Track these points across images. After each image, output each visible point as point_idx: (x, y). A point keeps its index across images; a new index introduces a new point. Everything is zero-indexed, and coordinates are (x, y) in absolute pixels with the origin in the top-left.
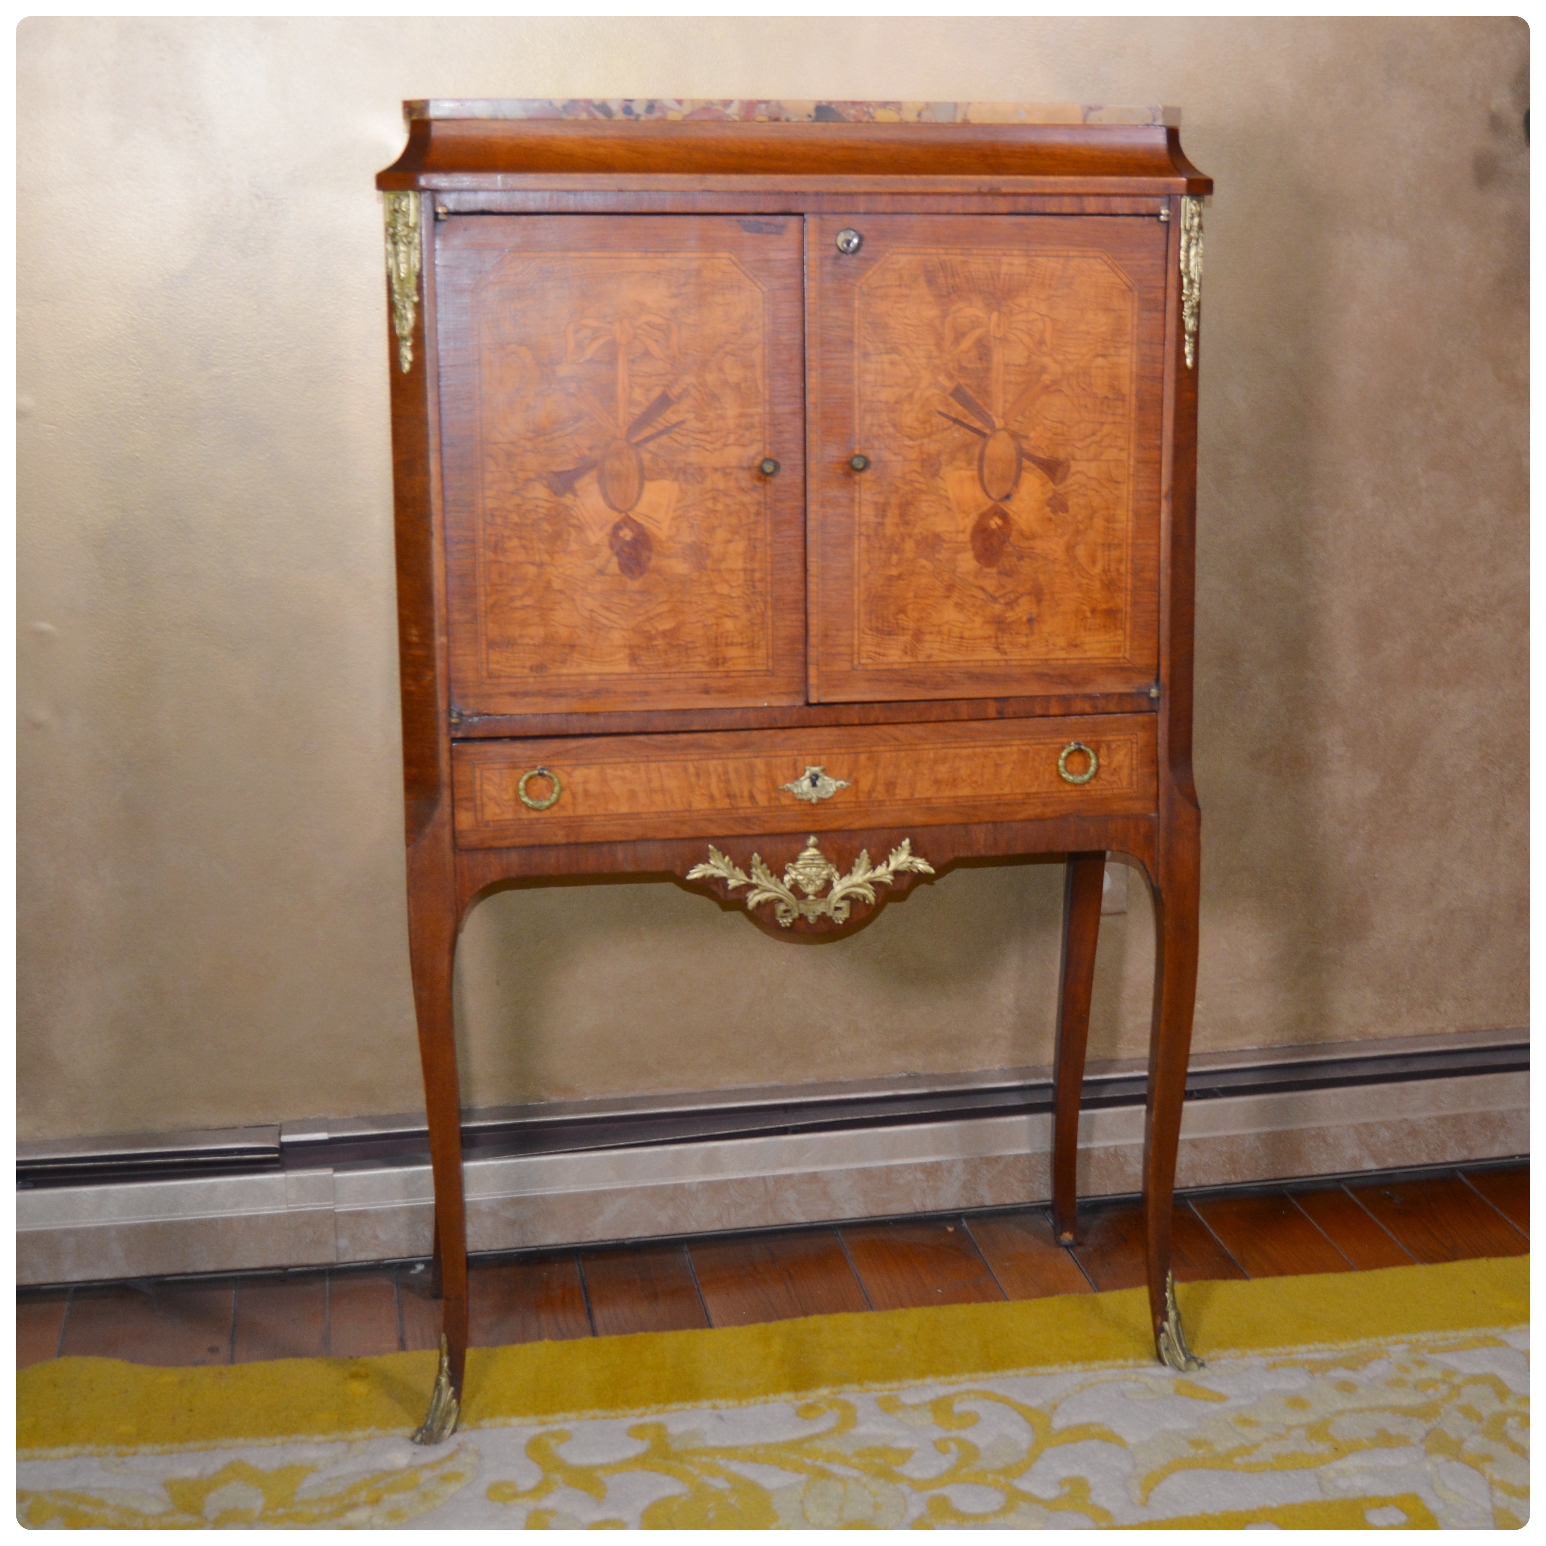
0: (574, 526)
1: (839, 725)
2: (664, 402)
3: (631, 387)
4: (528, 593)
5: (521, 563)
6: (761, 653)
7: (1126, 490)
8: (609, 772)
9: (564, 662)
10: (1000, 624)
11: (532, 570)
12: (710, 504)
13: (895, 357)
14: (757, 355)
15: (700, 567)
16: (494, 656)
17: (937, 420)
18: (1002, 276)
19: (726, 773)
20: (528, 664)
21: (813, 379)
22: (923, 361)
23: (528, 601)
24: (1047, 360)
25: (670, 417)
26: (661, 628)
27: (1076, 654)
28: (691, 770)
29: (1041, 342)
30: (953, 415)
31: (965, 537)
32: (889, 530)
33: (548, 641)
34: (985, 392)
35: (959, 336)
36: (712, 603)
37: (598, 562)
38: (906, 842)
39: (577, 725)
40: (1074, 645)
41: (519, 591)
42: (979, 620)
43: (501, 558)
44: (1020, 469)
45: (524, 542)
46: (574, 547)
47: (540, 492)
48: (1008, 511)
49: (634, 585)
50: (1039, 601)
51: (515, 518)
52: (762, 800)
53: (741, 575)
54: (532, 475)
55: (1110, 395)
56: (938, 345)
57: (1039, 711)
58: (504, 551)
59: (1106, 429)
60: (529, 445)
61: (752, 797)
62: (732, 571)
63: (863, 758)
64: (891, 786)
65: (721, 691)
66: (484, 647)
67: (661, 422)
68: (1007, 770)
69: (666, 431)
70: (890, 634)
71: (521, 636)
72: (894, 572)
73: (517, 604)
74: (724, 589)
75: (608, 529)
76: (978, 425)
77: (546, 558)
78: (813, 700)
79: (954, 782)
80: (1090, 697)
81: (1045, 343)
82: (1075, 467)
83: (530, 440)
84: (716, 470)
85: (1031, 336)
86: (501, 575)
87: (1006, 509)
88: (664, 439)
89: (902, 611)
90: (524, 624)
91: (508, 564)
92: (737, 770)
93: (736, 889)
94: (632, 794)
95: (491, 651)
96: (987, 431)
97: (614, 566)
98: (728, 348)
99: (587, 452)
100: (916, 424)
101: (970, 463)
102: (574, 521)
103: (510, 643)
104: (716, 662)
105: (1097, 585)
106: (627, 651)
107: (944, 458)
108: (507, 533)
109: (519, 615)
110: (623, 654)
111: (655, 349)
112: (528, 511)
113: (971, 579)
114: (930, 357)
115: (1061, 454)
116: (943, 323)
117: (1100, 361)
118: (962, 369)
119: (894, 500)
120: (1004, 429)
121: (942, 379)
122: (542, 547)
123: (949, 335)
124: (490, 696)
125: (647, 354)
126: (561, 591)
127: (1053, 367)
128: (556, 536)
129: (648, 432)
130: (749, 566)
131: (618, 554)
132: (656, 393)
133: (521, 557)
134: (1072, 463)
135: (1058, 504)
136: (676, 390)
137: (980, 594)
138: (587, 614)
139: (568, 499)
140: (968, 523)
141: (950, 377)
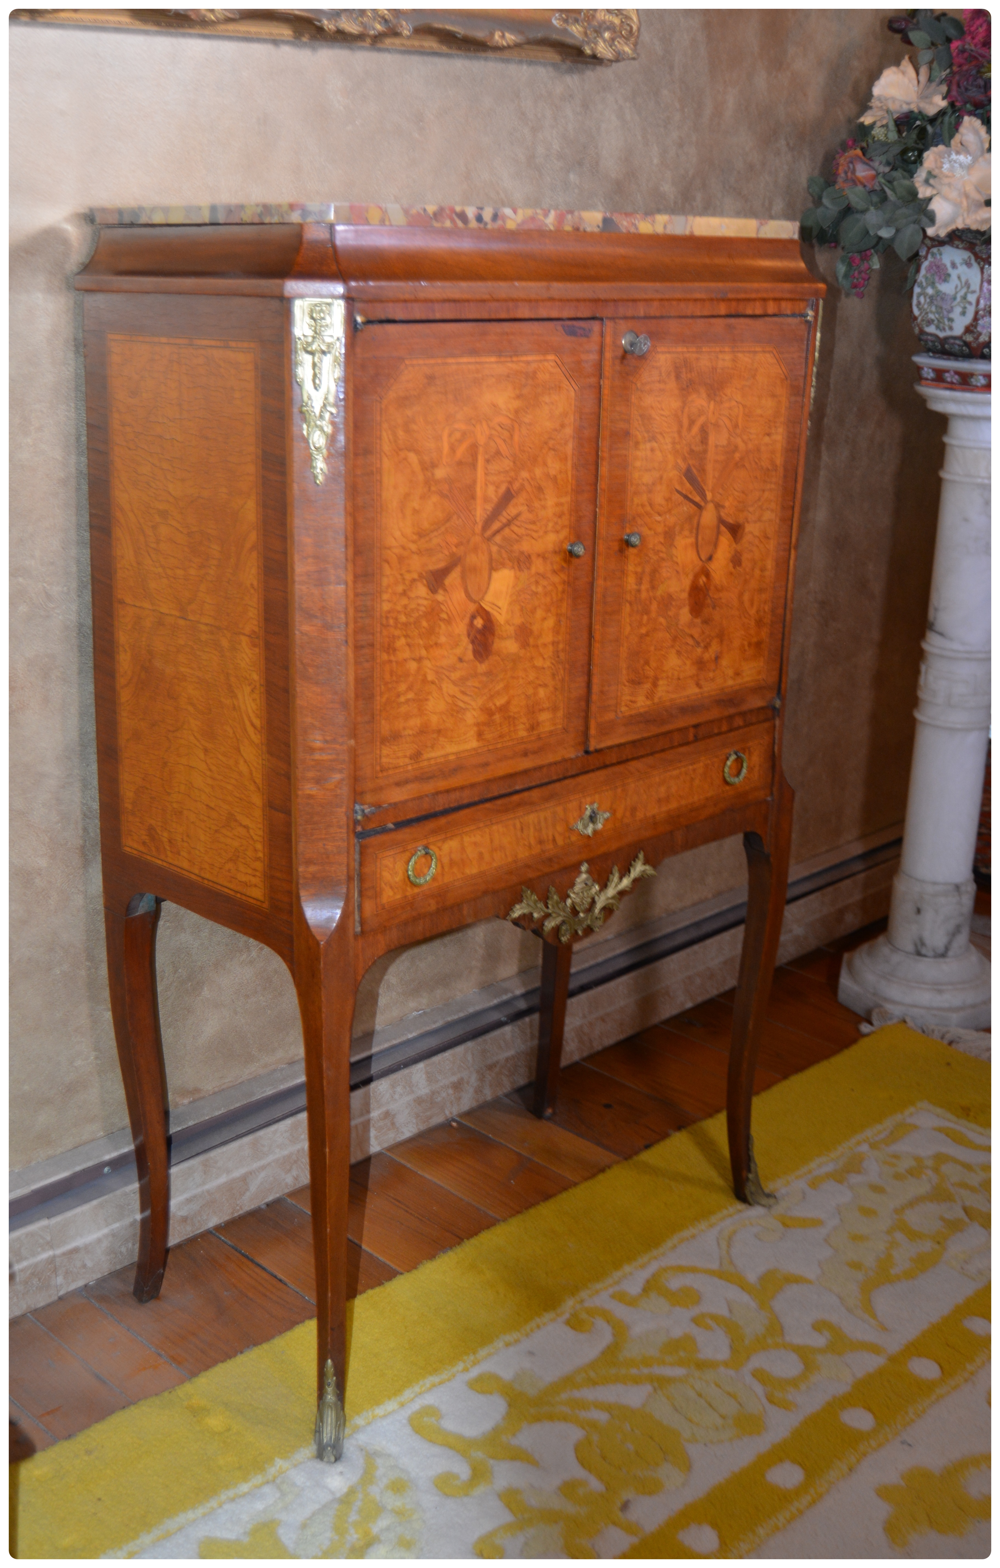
0: (443, 620)
1: (605, 766)
2: (508, 497)
3: (486, 485)
4: (410, 688)
5: (405, 660)
6: (560, 714)
7: (772, 545)
8: (467, 839)
9: (432, 747)
10: (700, 664)
11: (413, 666)
12: (533, 588)
13: (655, 445)
14: (569, 448)
15: (525, 645)
16: (385, 751)
17: (677, 497)
18: (718, 370)
19: (539, 822)
20: (408, 754)
21: (604, 469)
22: (669, 446)
23: (410, 695)
24: (739, 441)
25: (512, 510)
26: (498, 704)
27: (739, 681)
28: (518, 825)
29: (736, 426)
30: (684, 492)
31: (685, 595)
32: (644, 595)
33: (423, 731)
34: (702, 470)
35: (692, 422)
36: (532, 676)
37: (458, 651)
38: (641, 856)
39: (442, 803)
40: (737, 674)
41: (402, 687)
42: (688, 662)
43: (393, 658)
44: (719, 533)
45: (409, 640)
46: (443, 639)
47: (421, 590)
48: (710, 569)
49: (482, 668)
50: (721, 641)
51: (403, 619)
52: (560, 842)
53: (551, 648)
54: (415, 576)
55: (770, 467)
56: (679, 432)
57: (716, 731)
58: (395, 650)
59: (767, 494)
60: (413, 547)
61: (554, 840)
62: (545, 645)
63: (619, 790)
64: (634, 810)
65: (535, 753)
66: (378, 743)
67: (503, 518)
68: (697, 782)
69: (509, 523)
70: (639, 683)
71: (404, 729)
72: (643, 631)
73: (402, 699)
74: (539, 663)
75: (467, 620)
76: (697, 499)
77: (424, 653)
78: (591, 749)
79: (667, 799)
80: (743, 714)
81: (738, 426)
82: (748, 528)
83: (414, 542)
84: (539, 555)
85: (731, 420)
86: (392, 673)
87: (708, 568)
88: (507, 531)
89: (647, 663)
90: (407, 716)
91: (397, 662)
92: (546, 819)
93: (539, 919)
94: (481, 856)
95: (383, 747)
96: (702, 504)
97: (469, 653)
98: (551, 443)
99: (454, 549)
100: (663, 502)
101: (691, 532)
102: (444, 616)
103: (396, 737)
104: (532, 728)
105: (753, 623)
106: (475, 729)
107: (677, 529)
108: (397, 633)
109: (403, 709)
110: (472, 732)
111: (503, 448)
112: (412, 610)
113: (687, 630)
114: (674, 443)
115: (741, 520)
116: (682, 412)
117: (767, 439)
118: (692, 451)
119: (648, 569)
120: (712, 501)
121: (680, 461)
122: (421, 642)
123: (686, 422)
124: (381, 788)
125: (498, 453)
126: (433, 683)
127: (742, 446)
128: (431, 631)
129: (496, 526)
130: (556, 639)
131: (473, 642)
132: (503, 488)
133: (407, 654)
134: (746, 525)
135: (736, 560)
136: (516, 486)
137: (690, 641)
138: (449, 700)
139: (440, 597)
140: (687, 582)
141: (685, 459)
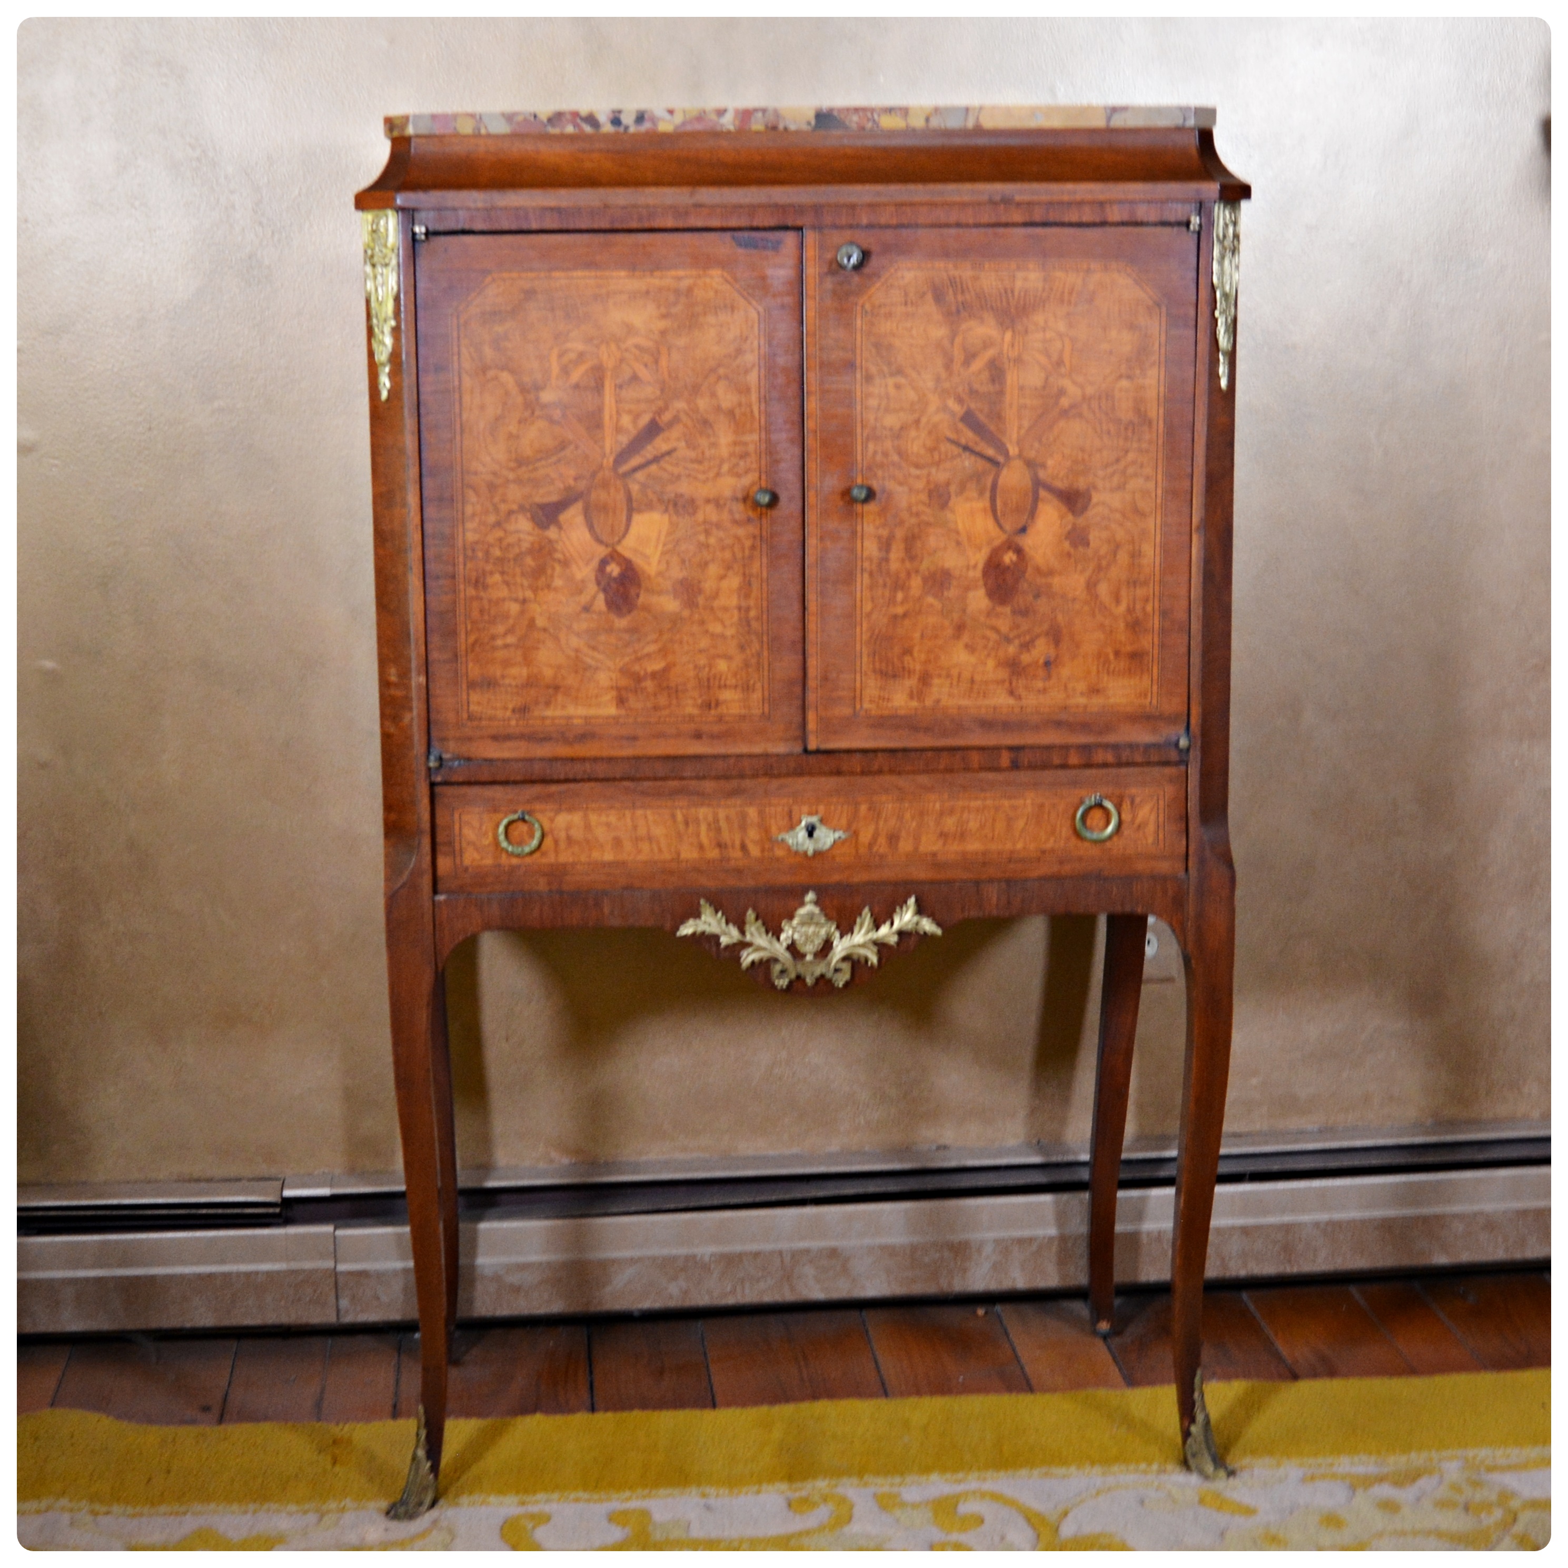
0: (559, 561)
2: (653, 430)
3: (619, 414)
4: (510, 631)
5: (504, 600)
6: (756, 696)
7: (1153, 523)
8: (593, 818)
9: (548, 704)
10: (1015, 667)
11: (514, 608)
12: (702, 538)
13: (902, 380)
14: (752, 379)
15: (691, 604)
16: (475, 697)
17: (945, 447)
18: (1016, 294)
19: (717, 821)
20: (510, 706)
21: (812, 405)
22: (931, 384)
23: (510, 639)
24: (1065, 383)
25: (660, 444)
26: (649, 669)
27: (1098, 701)
28: (679, 817)
29: (1060, 363)
30: (963, 441)
31: (977, 573)
32: (894, 566)
33: (531, 682)
34: (998, 417)
35: (970, 357)
36: (704, 643)
37: (584, 599)
38: (911, 901)
39: (560, 771)
40: (1095, 691)
41: (500, 629)
42: (991, 663)
43: (482, 594)
44: (1036, 499)
45: (506, 578)
46: (558, 582)
47: (523, 525)
48: (1023, 545)
49: (622, 623)
50: (1057, 642)
51: (497, 552)
52: (755, 851)
53: (736, 612)
54: (515, 507)
55: (1135, 420)
56: (948, 366)
57: (1056, 762)
58: (485, 587)
59: (1131, 456)
60: (511, 476)
61: (744, 848)
62: (725, 609)
63: (863, 808)
64: (893, 839)
65: (713, 737)
66: (464, 686)
67: (649, 452)
68: (1020, 824)
69: (656, 459)
70: (894, 677)
71: (503, 677)
72: (899, 610)
73: (499, 642)
74: (717, 628)
75: (595, 563)
76: (990, 452)
77: (529, 594)
78: (811, 747)
79: (962, 836)
80: (1113, 747)
81: (1063, 363)
82: (1097, 496)
83: (512, 470)
84: (708, 501)
85: (1048, 356)
86: (482, 611)
87: (1021, 543)
88: (653, 468)
89: (908, 652)
90: (506, 663)
91: (490, 601)
92: (728, 819)
93: (729, 947)
94: (617, 843)
95: (471, 692)
96: (1001, 459)
97: (600, 603)
98: (721, 371)
99: (572, 482)
100: (922, 452)
101: (981, 494)
102: (558, 556)
103: (490, 684)
104: (708, 706)
105: (1121, 625)
106: (614, 693)
107: (953, 488)
108: (489, 567)
109: (500, 654)
110: (610, 696)
111: (644, 374)
112: (509, 545)
113: (982, 619)
114: (938, 380)
115: (1081, 484)
116: (952, 343)
117: (1124, 383)
118: (973, 392)
119: (900, 533)
120: (1019, 457)
121: (951, 403)
122: (526, 583)
123: (958, 355)
124: (470, 739)
125: (635, 378)
126: (545, 630)
127: (1073, 390)
128: (539, 571)
129: (635, 461)
130: (744, 604)
131: (605, 591)
132: (645, 420)
133: (504, 592)
134: (1094, 493)
135: (1078, 538)
136: (666, 417)
137: (993, 635)
138: (572, 654)
139: (552, 533)
140: (980, 557)
141: (960, 400)
